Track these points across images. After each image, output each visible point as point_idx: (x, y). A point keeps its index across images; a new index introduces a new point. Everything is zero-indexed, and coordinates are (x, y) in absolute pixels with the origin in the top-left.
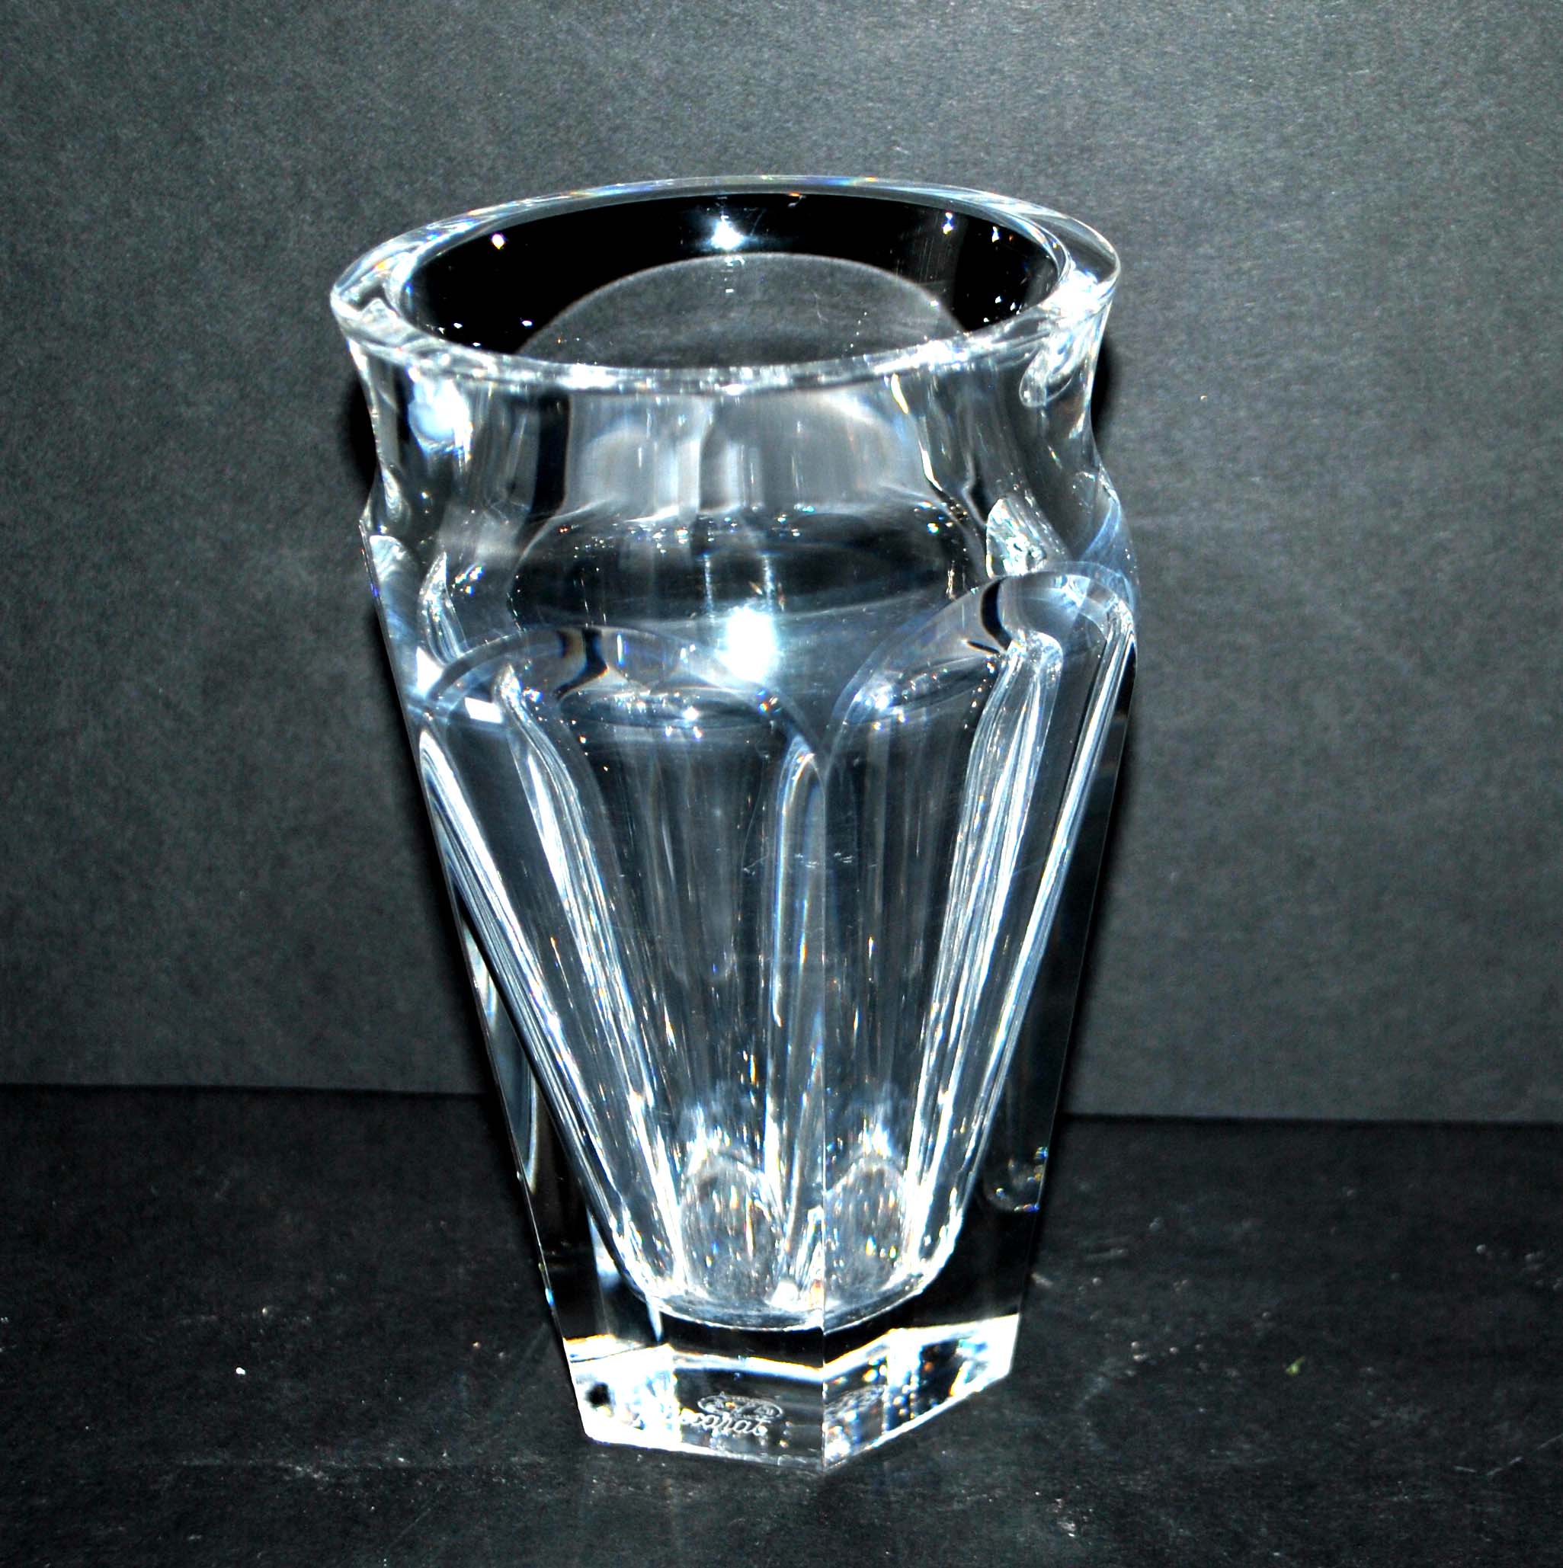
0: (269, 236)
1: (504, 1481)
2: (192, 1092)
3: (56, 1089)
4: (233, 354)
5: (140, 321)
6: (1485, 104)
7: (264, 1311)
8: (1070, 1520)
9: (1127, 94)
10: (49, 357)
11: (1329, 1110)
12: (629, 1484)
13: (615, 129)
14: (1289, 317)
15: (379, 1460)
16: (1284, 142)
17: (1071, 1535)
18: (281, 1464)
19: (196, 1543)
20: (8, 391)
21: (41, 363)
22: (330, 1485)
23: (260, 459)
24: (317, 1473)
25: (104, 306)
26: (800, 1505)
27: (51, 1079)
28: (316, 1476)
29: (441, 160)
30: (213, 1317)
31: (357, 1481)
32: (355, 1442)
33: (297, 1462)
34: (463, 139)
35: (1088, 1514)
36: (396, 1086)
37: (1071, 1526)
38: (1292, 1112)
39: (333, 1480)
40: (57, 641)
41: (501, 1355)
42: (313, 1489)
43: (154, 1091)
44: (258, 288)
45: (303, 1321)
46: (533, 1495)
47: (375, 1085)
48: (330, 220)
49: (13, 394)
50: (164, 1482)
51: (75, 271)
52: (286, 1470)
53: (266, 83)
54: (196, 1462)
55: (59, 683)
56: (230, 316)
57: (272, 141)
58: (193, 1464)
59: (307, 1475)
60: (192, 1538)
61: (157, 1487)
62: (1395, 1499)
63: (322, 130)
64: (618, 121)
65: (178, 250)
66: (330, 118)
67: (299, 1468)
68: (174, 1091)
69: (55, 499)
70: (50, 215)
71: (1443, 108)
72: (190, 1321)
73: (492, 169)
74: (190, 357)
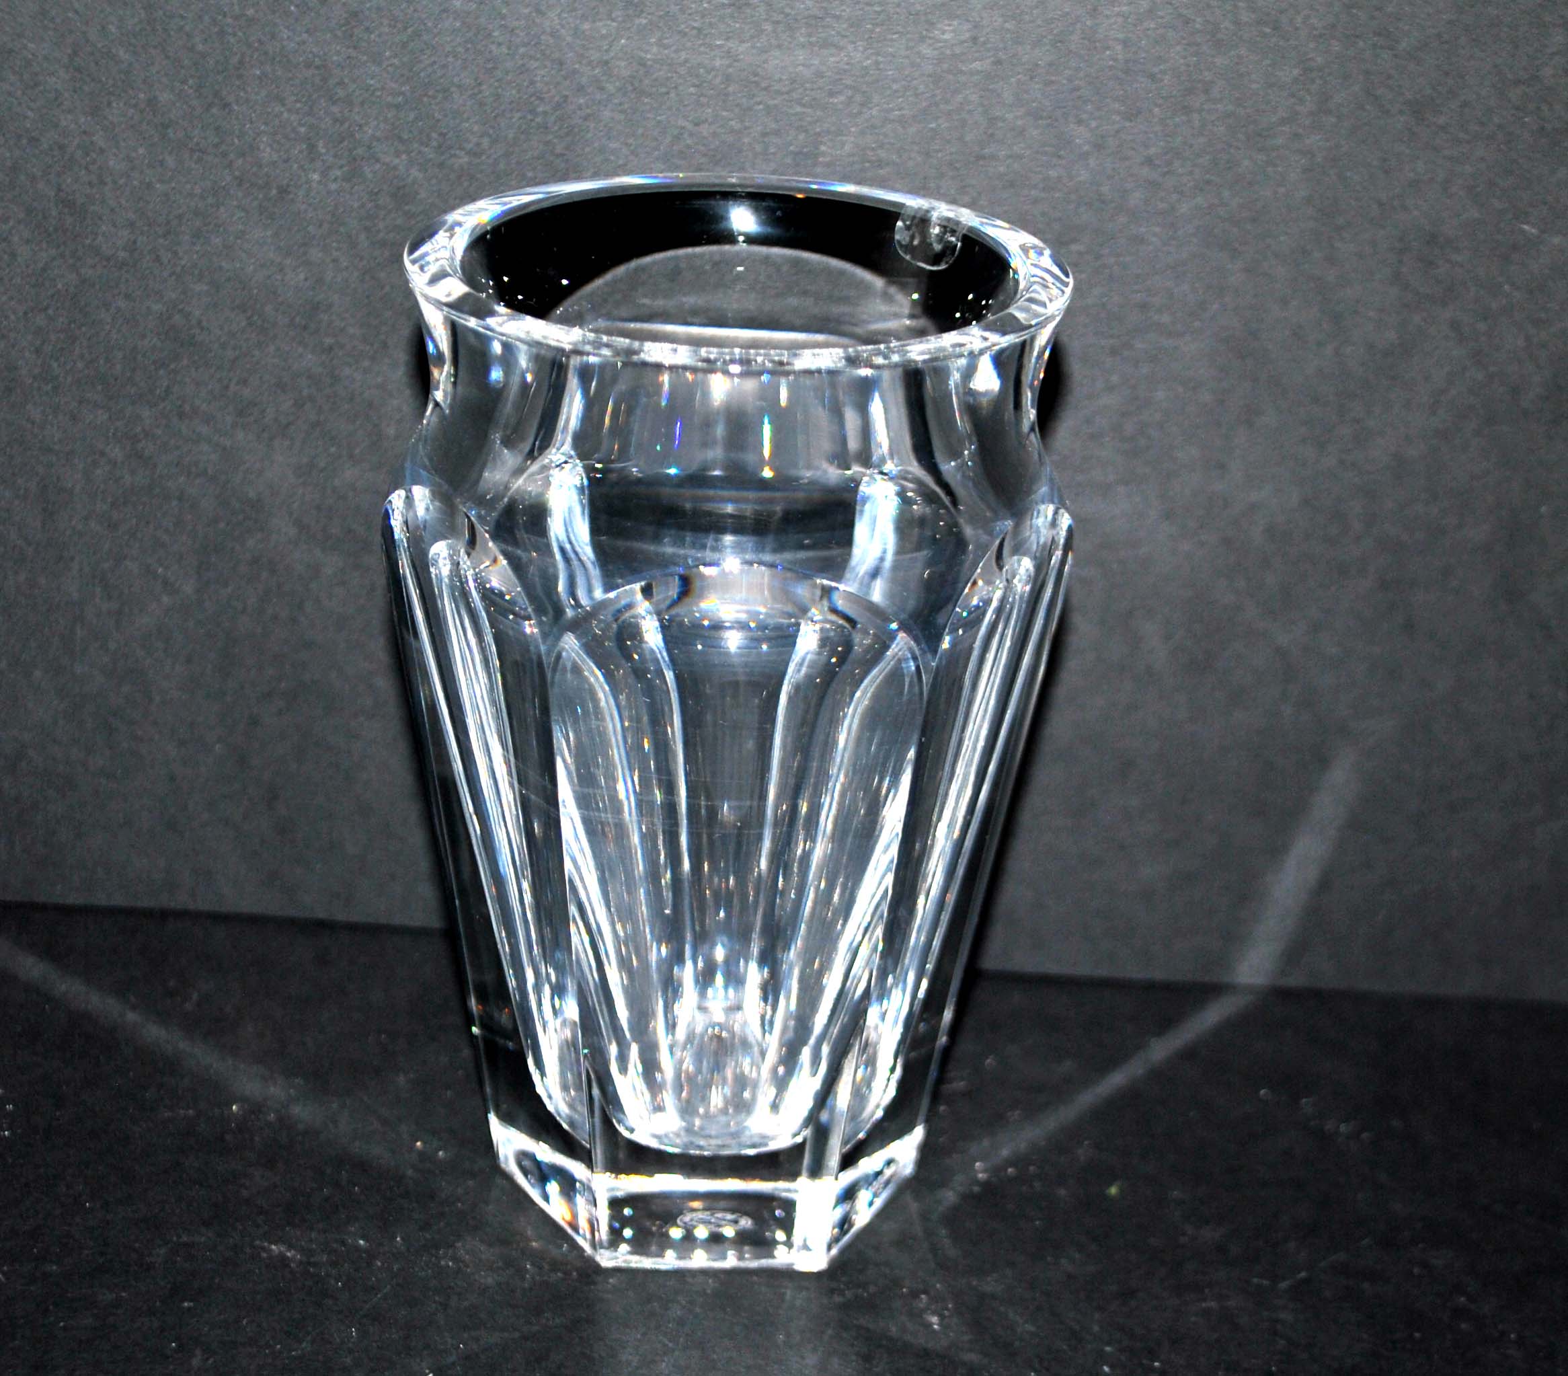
0: (283, 191)
1: (450, 1264)
2: (164, 915)
3: (43, 907)
4: (244, 289)
5: (166, 257)
6: (1314, 140)
7: (234, 1107)
8: (934, 1313)
9: (1019, 114)
10: (84, 281)
11: (1133, 971)
12: (559, 1270)
13: (586, 119)
14: (1144, 307)
15: (343, 1243)
16: (1149, 161)
17: (936, 1327)
18: (257, 1243)
19: (189, 1309)
20: (46, 309)
21: (76, 287)
22: (301, 1262)
23: (261, 378)
24: (290, 1251)
25: (135, 242)
26: (705, 1293)
27: (42, 899)
28: (289, 1254)
29: (434, 135)
30: (191, 1112)
31: (325, 1259)
32: (321, 1226)
33: (271, 1243)
34: (454, 118)
35: (947, 1309)
36: (341, 916)
37: (935, 1319)
38: (1103, 972)
39: (304, 1259)
40: (73, 523)
41: (441, 1153)
42: (288, 1266)
43: (129, 912)
44: (269, 233)
45: (269, 1118)
46: (477, 1277)
47: (321, 915)
48: (335, 180)
49: (50, 312)
50: (158, 1255)
51: (112, 210)
52: (263, 1249)
53: (288, 61)
54: (185, 1239)
55: (72, 559)
56: (244, 255)
57: (289, 111)
58: (181, 1240)
59: (280, 1252)
60: (186, 1304)
61: (153, 1260)
62: (1204, 1305)
63: (334, 103)
64: (589, 111)
65: (202, 197)
66: (341, 93)
67: (273, 1247)
68: (148, 914)
69: (80, 402)
70: (94, 162)
71: (1280, 141)
72: (170, 1114)
73: (478, 144)
74: (205, 288)
